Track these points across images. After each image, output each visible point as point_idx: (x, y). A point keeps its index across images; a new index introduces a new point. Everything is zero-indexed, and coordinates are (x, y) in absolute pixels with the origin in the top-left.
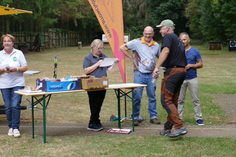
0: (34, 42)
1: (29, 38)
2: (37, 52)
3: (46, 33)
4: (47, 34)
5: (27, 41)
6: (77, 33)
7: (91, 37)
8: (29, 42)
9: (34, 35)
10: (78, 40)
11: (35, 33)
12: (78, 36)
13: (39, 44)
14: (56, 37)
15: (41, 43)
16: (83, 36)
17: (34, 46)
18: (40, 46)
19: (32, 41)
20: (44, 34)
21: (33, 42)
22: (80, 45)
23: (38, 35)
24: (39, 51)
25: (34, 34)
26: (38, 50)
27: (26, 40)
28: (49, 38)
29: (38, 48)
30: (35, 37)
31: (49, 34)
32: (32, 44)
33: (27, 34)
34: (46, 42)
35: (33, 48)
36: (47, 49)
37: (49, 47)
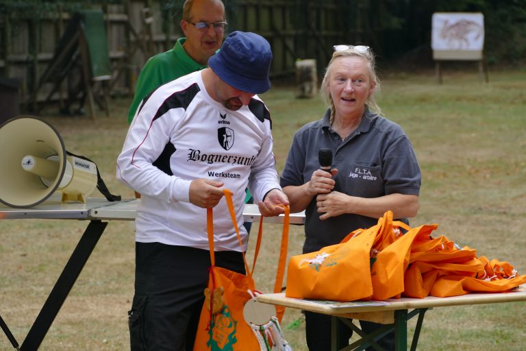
0: (49, 62)
1: (24, 35)
2: (69, 120)
3: (115, 8)
4: (119, 12)
5: (11, 57)
6: (283, 8)
7: (359, 30)
8: (24, 57)
9: (49, 21)
10: (285, 48)
11: (54, 6)
12: (289, 26)
13: (82, 73)
14: (165, 30)
15: (95, 67)
16: (313, 25)
17: (49, 87)
18: (86, 82)
19: (42, 56)
20: (105, 11)
21: (42, 62)
22: (309, 79)
23: (77, 19)
24: (78, 113)
25: (51, 15)
26: (75, 107)
27: (9, 49)
28: (127, 35)
29: (72, 98)
30: (57, 31)
31: (126, 12)
32: (40, 71)
33: (14, 15)
34: (113, 60)
35: (41, 97)
36: (119, 101)
37: (127, 91)
